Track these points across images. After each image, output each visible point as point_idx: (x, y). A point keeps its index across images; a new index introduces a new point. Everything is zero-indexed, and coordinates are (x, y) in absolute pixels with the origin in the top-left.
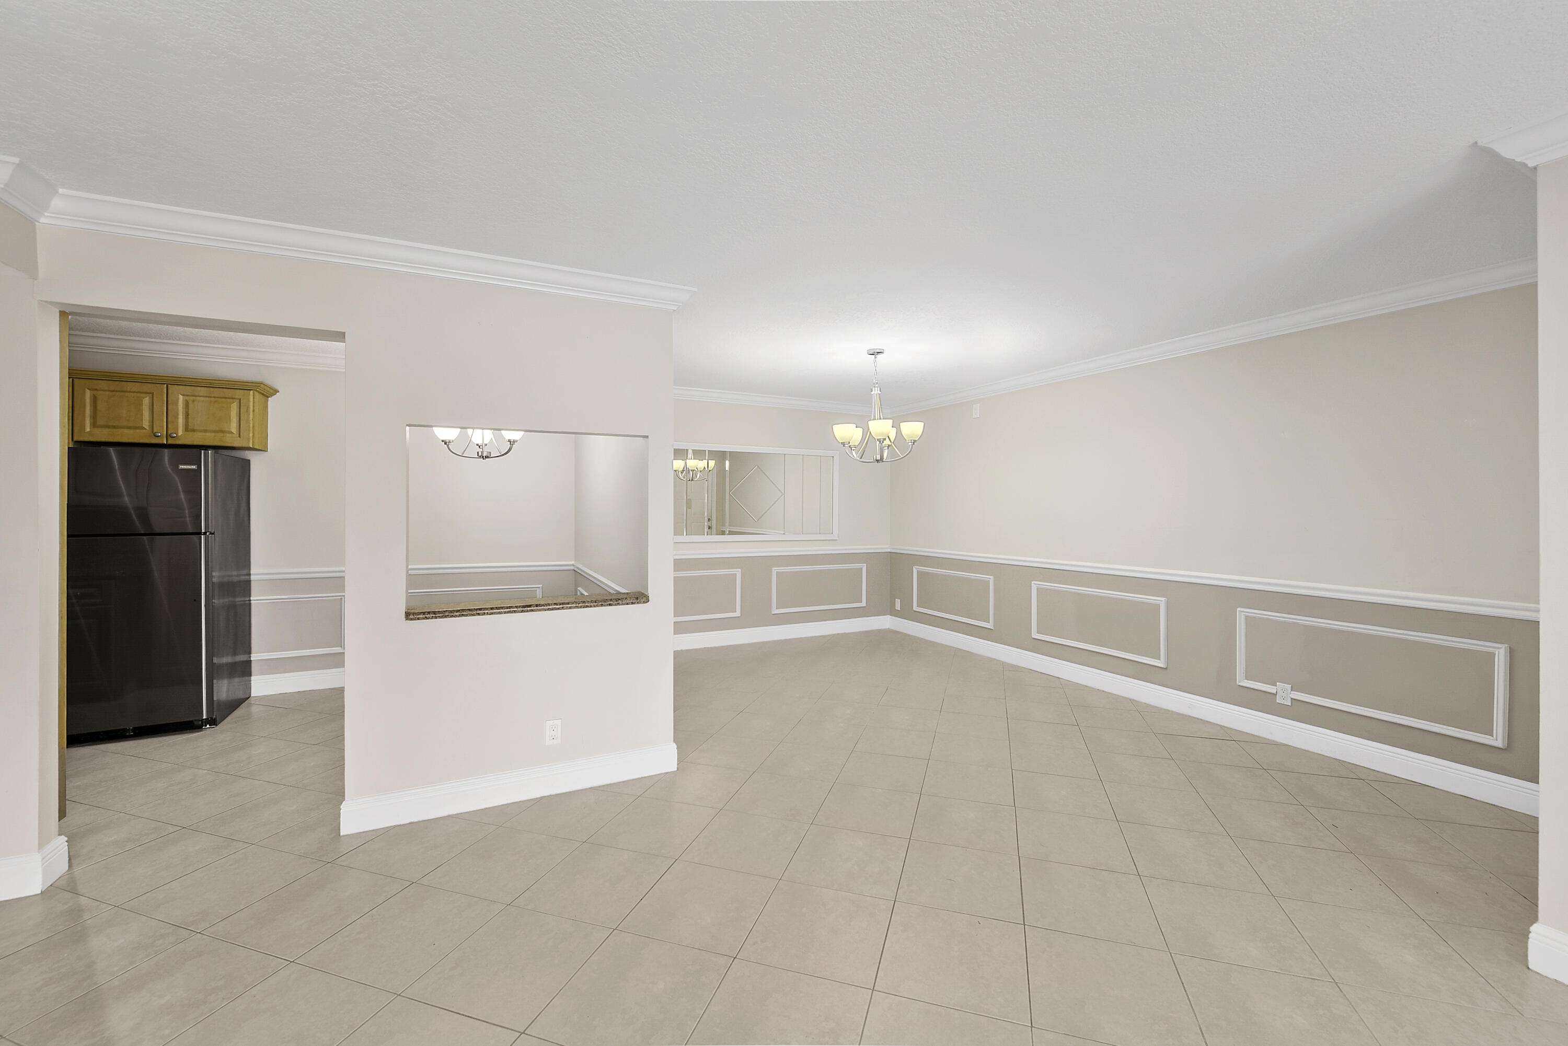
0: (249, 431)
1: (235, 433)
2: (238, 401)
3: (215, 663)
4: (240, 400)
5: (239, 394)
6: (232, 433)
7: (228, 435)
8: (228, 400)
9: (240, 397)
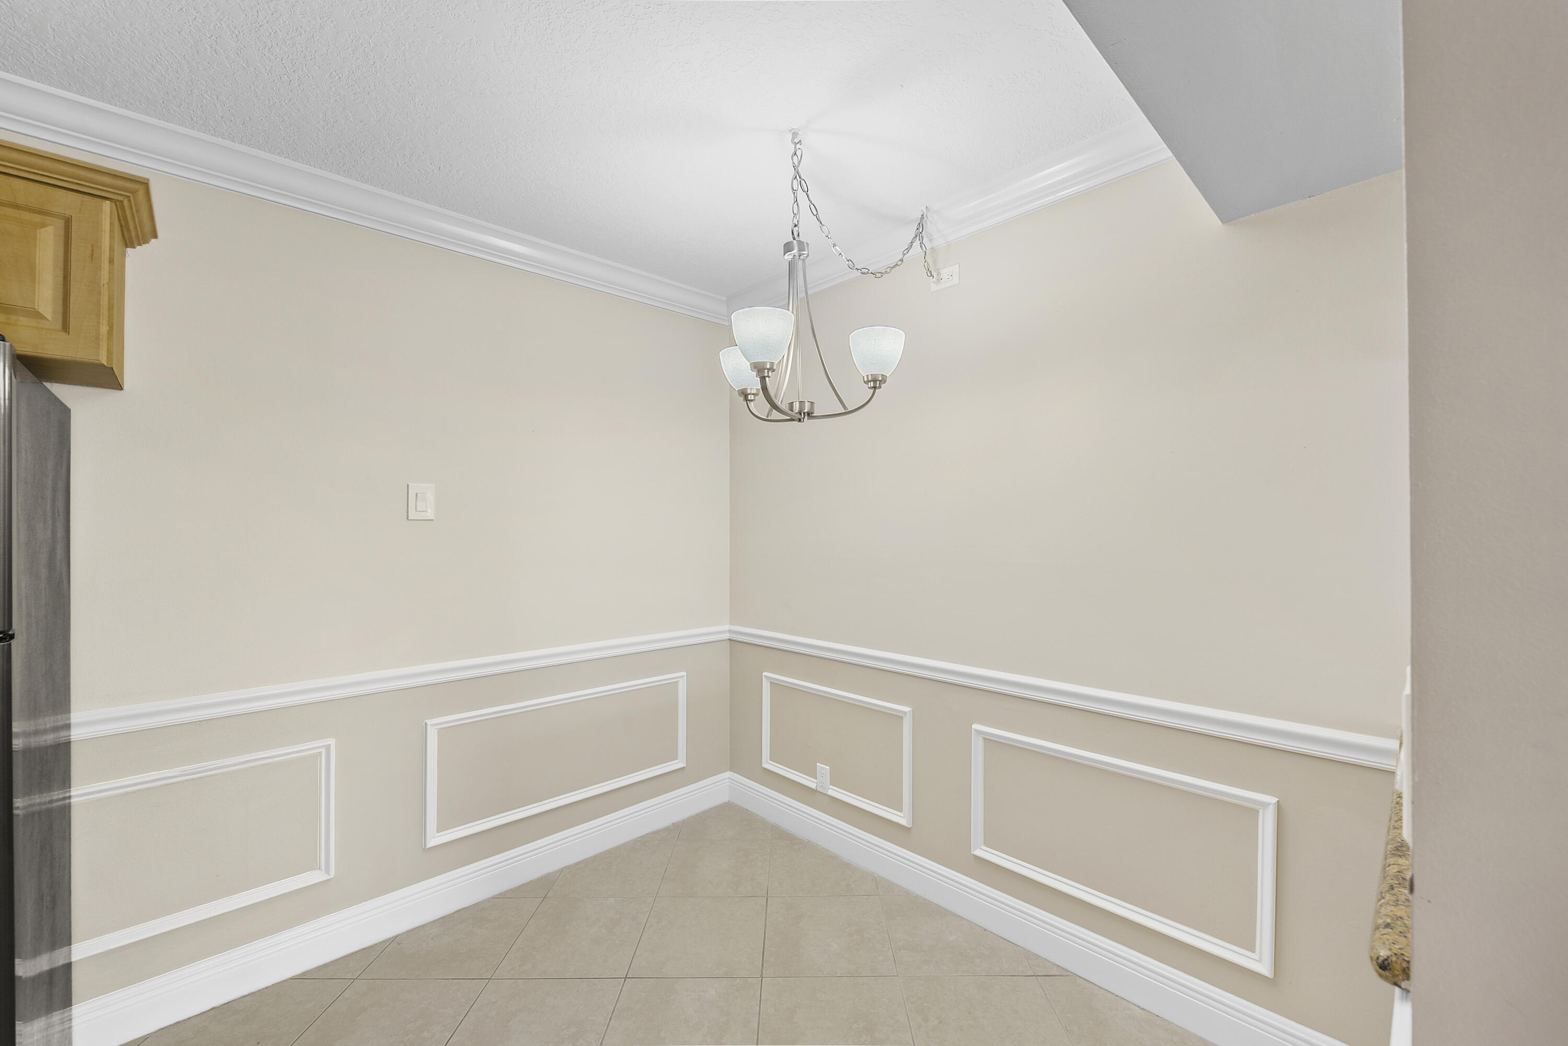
0: (98, 315)
1: (49, 316)
2: (61, 223)
3: (20, 977)
4: (68, 222)
5: (65, 202)
6: (38, 315)
7: (23, 320)
8: (27, 216)
9: (68, 213)
